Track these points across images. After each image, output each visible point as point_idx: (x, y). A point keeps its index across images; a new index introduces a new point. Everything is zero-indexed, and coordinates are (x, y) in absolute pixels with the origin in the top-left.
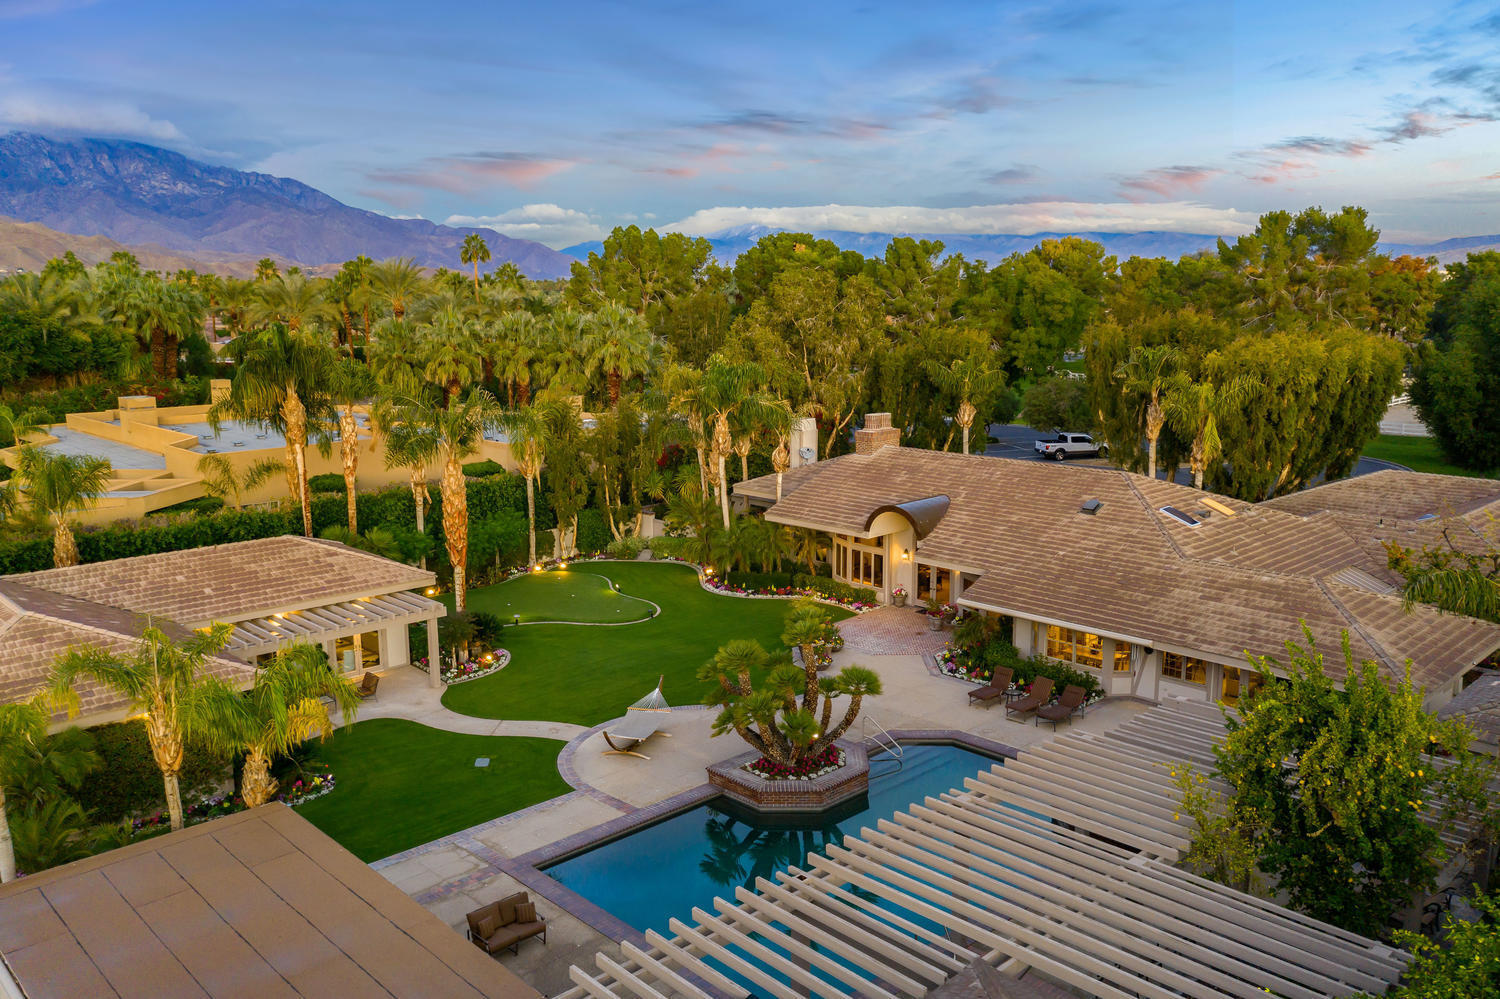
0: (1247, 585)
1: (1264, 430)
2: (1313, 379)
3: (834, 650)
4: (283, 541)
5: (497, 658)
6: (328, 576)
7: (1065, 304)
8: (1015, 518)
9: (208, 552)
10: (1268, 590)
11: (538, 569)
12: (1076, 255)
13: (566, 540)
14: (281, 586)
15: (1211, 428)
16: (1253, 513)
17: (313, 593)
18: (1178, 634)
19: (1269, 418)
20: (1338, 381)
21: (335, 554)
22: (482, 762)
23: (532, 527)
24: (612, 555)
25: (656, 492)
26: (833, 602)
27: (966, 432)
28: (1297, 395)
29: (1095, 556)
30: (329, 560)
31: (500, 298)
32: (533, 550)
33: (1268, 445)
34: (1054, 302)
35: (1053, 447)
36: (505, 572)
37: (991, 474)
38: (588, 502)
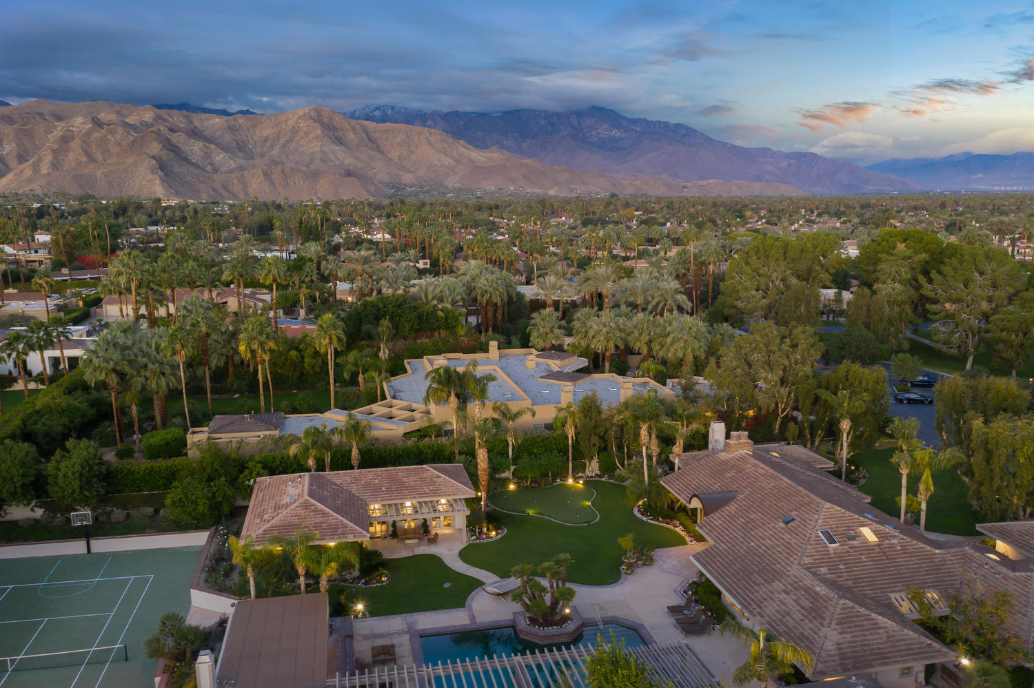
0: (808, 590)
3: (644, 564)
5: (497, 534)
6: (431, 488)
8: (753, 516)
10: (813, 595)
11: (570, 481)
13: (593, 467)
14: (411, 492)
16: (895, 541)
17: (421, 495)
18: (754, 606)
21: (440, 477)
22: (447, 585)
23: (570, 459)
24: (614, 478)
26: (683, 534)
29: (764, 551)
30: (436, 479)
31: (667, 287)
32: (570, 471)
36: (554, 480)
37: (769, 484)
38: (604, 449)
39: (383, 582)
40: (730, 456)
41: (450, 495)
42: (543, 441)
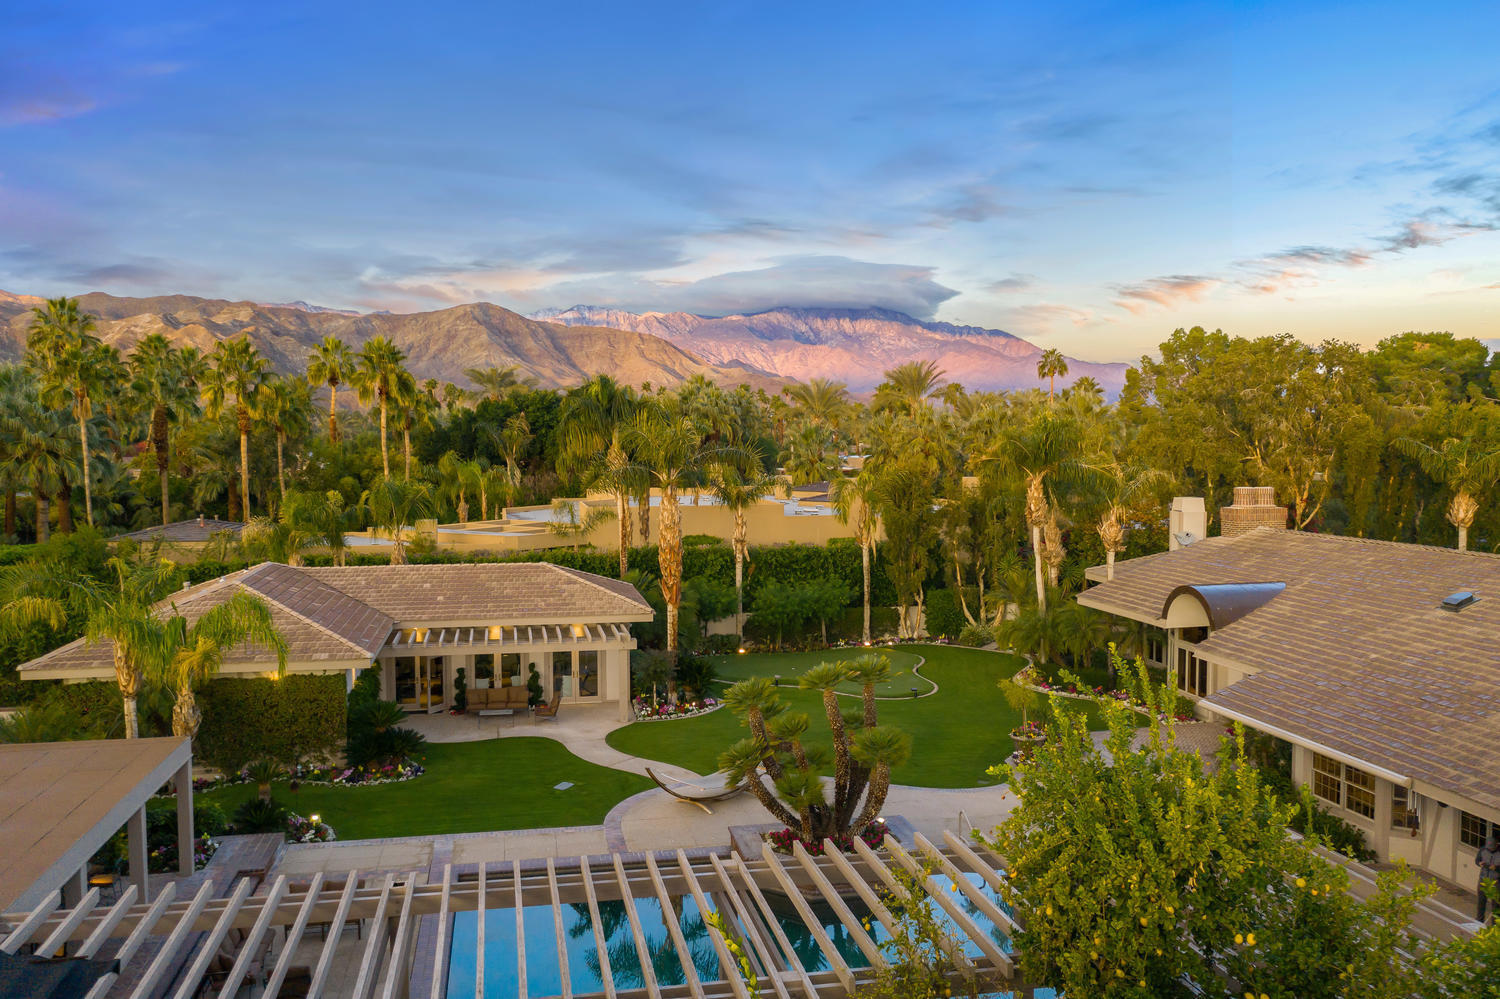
4: (538, 567)
5: (702, 706)
6: (552, 600)
9: (466, 569)
11: (867, 644)
13: (914, 622)
18: (1454, 772)
21: (575, 583)
22: (563, 786)
23: (866, 597)
24: (957, 641)
26: (1140, 710)
27: (1463, 530)
30: (565, 586)
32: (867, 624)
36: (832, 639)
37: (1361, 560)
38: (935, 581)
39: (400, 775)
40: (1237, 539)
41: (593, 614)
42: (808, 558)
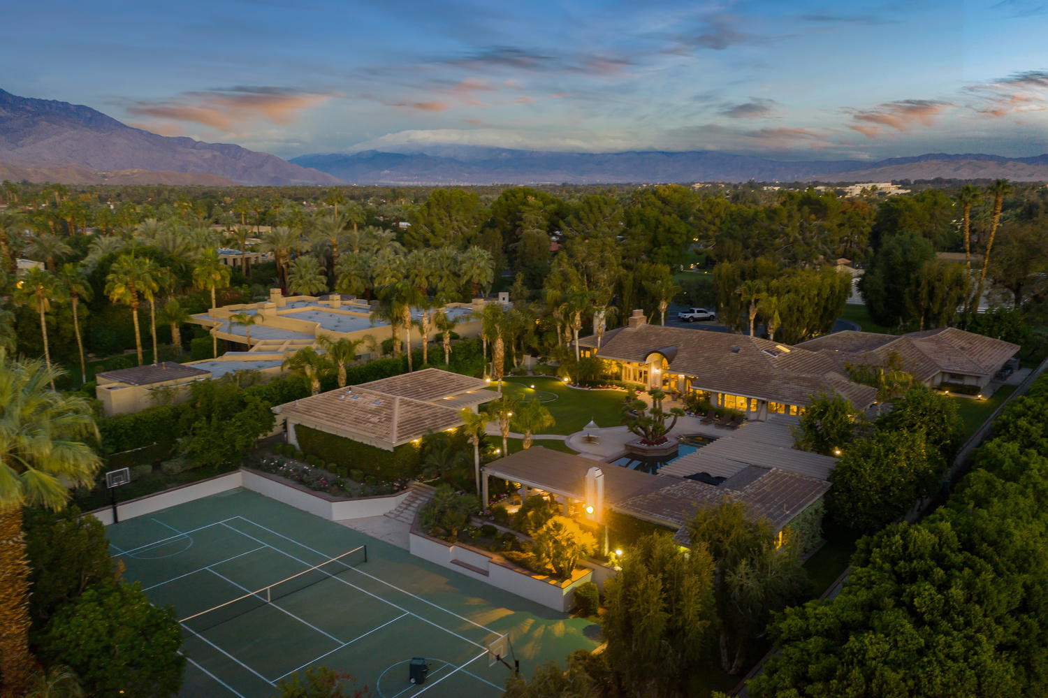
0: (797, 378)
1: (796, 315)
2: (816, 292)
4: (432, 370)
7: (681, 234)
8: (706, 355)
10: (805, 379)
12: (677, 196)
14: (444, 389)
15: (776, 314)
16: (795, 350)
18: (775, 396)
19: (798, 309)
20: (826, 292)
24: (515, 373)
25: (535, 345)
27: (663, 314)
28: (809, 299)
29: (741, 369)
33: (798, 320)
34: (676, 233)
35: (688, 315)
41: (473, 387)
